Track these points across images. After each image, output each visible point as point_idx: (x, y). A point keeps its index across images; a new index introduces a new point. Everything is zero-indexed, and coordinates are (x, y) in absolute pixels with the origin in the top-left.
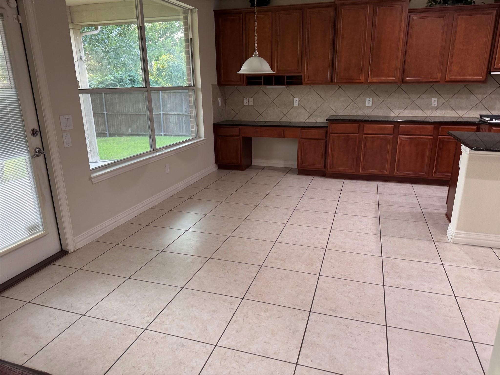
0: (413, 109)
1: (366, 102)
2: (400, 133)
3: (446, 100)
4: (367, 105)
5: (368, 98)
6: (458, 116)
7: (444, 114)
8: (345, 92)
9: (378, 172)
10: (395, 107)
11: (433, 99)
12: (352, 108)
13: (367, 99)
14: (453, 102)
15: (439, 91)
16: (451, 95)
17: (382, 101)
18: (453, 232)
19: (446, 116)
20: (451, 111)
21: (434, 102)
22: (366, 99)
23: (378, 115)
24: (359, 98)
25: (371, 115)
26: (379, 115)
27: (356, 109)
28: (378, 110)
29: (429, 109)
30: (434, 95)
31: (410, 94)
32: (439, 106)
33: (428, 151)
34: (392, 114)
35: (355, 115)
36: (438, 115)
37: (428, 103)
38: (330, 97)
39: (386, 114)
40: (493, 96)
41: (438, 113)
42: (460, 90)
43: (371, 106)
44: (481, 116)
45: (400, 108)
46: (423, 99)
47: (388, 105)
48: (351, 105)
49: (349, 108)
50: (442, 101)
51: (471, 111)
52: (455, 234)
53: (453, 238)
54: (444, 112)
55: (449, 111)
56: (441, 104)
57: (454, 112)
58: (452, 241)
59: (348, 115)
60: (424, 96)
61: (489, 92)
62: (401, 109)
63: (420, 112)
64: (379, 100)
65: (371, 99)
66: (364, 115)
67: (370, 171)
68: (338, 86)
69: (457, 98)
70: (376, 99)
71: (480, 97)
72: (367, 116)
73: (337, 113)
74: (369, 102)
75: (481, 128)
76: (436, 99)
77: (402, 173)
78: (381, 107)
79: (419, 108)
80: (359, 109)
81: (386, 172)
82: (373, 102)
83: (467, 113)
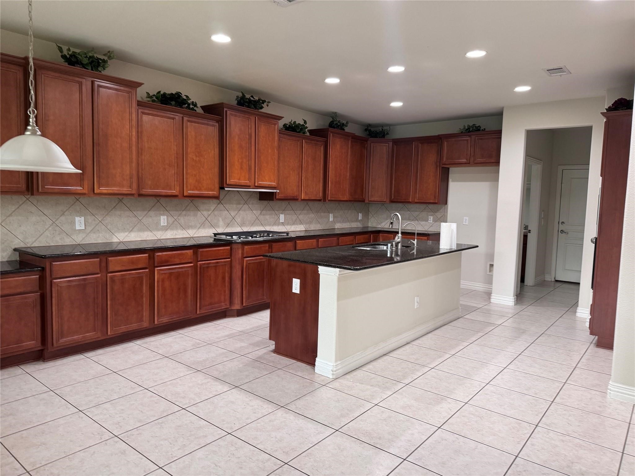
0: (140, 230)
1: (74, 223)
2: (156, 265)
3: (175, 218)
4: (78, 227)
5: (77, 216)
6: (190, 236)
7: (176, 234)
8: (37, 208)
9: (134, 326)
10: (118, 229)
11: (162, 218)
12: (53, 234)
13: (77, 219)
14: (182, 220)
15: (167, 206)
16: (180, 212)
17: (99, 221)
18: (333, 366)
19: (177, 237)
20: (182, 231)
21: (163, 220)
22: (75, 218)
23: (96, 242)
24: (63, 218)
25: (85, 243)
26: (98, 242)
27: (59, 234)
28: (95, 235)
29: (158, 230)
30: (162, 212)
31: (134, 211)
32: (169, 225)
33: (190, 282)
34: (115, 240)
35: (60, 244)
36: (170, 237)
37: (157, 223)
38: (10, 215)
39: (107, 240)
40: (216, 213)
41: (169, 235)
42: (187, 206)
43: (84, 228)
44: (215, 235)
45: (124, 230)
46: (151, 217)
47: (109, 227)
48: (50, 228)
49: (47, 233)
50: (171, 220)
51: (200, 230)
52: (335, 368)
53: (335, 373)
54: (175, 233)
55: (179, 231)
56: (171, 222)
57: (184, 231)
58: (334, 377)
59: (48, 245)
60: (152, 213)
61: (212, 208)
62: (126, 232)
63: (149, 233)
64: (94, 220)
65: (83, 218)
66: (74, 243)
67: (123, 329)
68: (23, 196)
69: (185, 215)
70: (90, 219)
71: (206, 213)
72: (79, 245)
73: (28, 243)
74: (80, 222)
75: (234, 248)
76: (165, 217)
77: (165, 320)
78: (98, 230)
79: (147, 228)
80: (65, 234)
81: (145, 324)
82: (86, 223)
83: (197, 232)
